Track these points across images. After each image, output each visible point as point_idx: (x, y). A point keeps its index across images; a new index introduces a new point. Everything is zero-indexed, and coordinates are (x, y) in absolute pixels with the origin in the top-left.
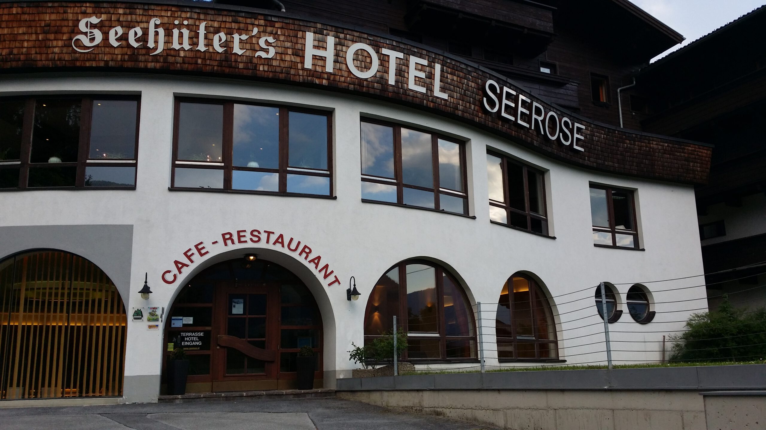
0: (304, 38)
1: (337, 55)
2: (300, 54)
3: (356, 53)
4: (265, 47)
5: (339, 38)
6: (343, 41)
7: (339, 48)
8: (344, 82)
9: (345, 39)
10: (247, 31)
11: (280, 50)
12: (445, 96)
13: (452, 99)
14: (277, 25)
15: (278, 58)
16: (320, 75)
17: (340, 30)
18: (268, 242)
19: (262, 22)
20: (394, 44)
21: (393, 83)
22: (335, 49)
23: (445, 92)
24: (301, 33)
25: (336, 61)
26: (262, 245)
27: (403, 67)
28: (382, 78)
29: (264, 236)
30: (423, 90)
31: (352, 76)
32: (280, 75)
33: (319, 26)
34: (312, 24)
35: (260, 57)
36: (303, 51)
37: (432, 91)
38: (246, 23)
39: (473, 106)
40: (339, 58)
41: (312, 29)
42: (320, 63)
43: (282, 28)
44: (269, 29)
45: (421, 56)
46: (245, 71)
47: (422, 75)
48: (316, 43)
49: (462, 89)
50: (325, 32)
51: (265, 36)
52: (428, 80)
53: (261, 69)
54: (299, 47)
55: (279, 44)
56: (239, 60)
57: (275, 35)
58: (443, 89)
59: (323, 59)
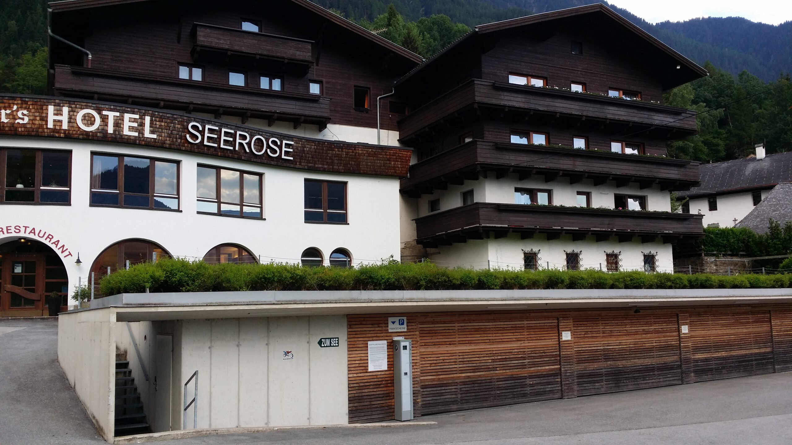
0: (47, 109)
1: (70, 118)
2: (45, 119)
3: (84, 116)
4: (22, 117)
5: (71, 107)
6: (74, 109)
7: (71, 113)
8: (76, 134)
9: (76, 108)
10: (10, 107)
11: (32, 118)
12: (155, 136)
13: (160, 138)
14: (29, 103)
15: (31, 122)
16: (59, 131)
17: (71, 103)
18: (25, 233)
19: (19, 102)
20: (112, 107)
21: (112, 132)
22: (69, 114)
23: (154, 134)
24: (45, 106)
25: (69, 122)
26: (22, 234)
27: (120, 121)
28: (103, 129)
29: (23, 229)
30: (136, 134)
31: (81, 130)
32: (32, 133)
33: (57, 101)
34: (53, 101)
35: (19, 123)
36: (47, 117)
37: (143, 134)
38: (9, 103)
39: (179, 141)
40: (71, 119)
41: (53, 104)
42: (59, 124)
43: (32, 105)
44: (24, 106)
45: (133, 113)
46: (10, 132)
47: (135, 125)
48: (56, 112)
49: (169, 130)
50: (61, 104)
51: (22, 110)
52: (140, 128)
53: (20, 130)
54: (44, 115)
55: (31, 114)
56: (5, 125)
57: (28, 109)
58: (152, 132)
59: (61, 121)
